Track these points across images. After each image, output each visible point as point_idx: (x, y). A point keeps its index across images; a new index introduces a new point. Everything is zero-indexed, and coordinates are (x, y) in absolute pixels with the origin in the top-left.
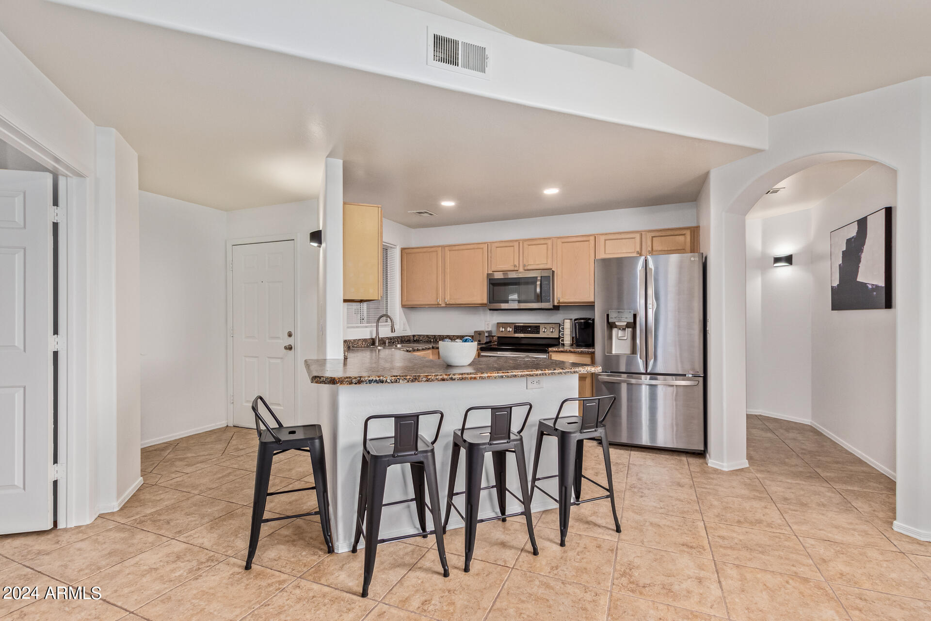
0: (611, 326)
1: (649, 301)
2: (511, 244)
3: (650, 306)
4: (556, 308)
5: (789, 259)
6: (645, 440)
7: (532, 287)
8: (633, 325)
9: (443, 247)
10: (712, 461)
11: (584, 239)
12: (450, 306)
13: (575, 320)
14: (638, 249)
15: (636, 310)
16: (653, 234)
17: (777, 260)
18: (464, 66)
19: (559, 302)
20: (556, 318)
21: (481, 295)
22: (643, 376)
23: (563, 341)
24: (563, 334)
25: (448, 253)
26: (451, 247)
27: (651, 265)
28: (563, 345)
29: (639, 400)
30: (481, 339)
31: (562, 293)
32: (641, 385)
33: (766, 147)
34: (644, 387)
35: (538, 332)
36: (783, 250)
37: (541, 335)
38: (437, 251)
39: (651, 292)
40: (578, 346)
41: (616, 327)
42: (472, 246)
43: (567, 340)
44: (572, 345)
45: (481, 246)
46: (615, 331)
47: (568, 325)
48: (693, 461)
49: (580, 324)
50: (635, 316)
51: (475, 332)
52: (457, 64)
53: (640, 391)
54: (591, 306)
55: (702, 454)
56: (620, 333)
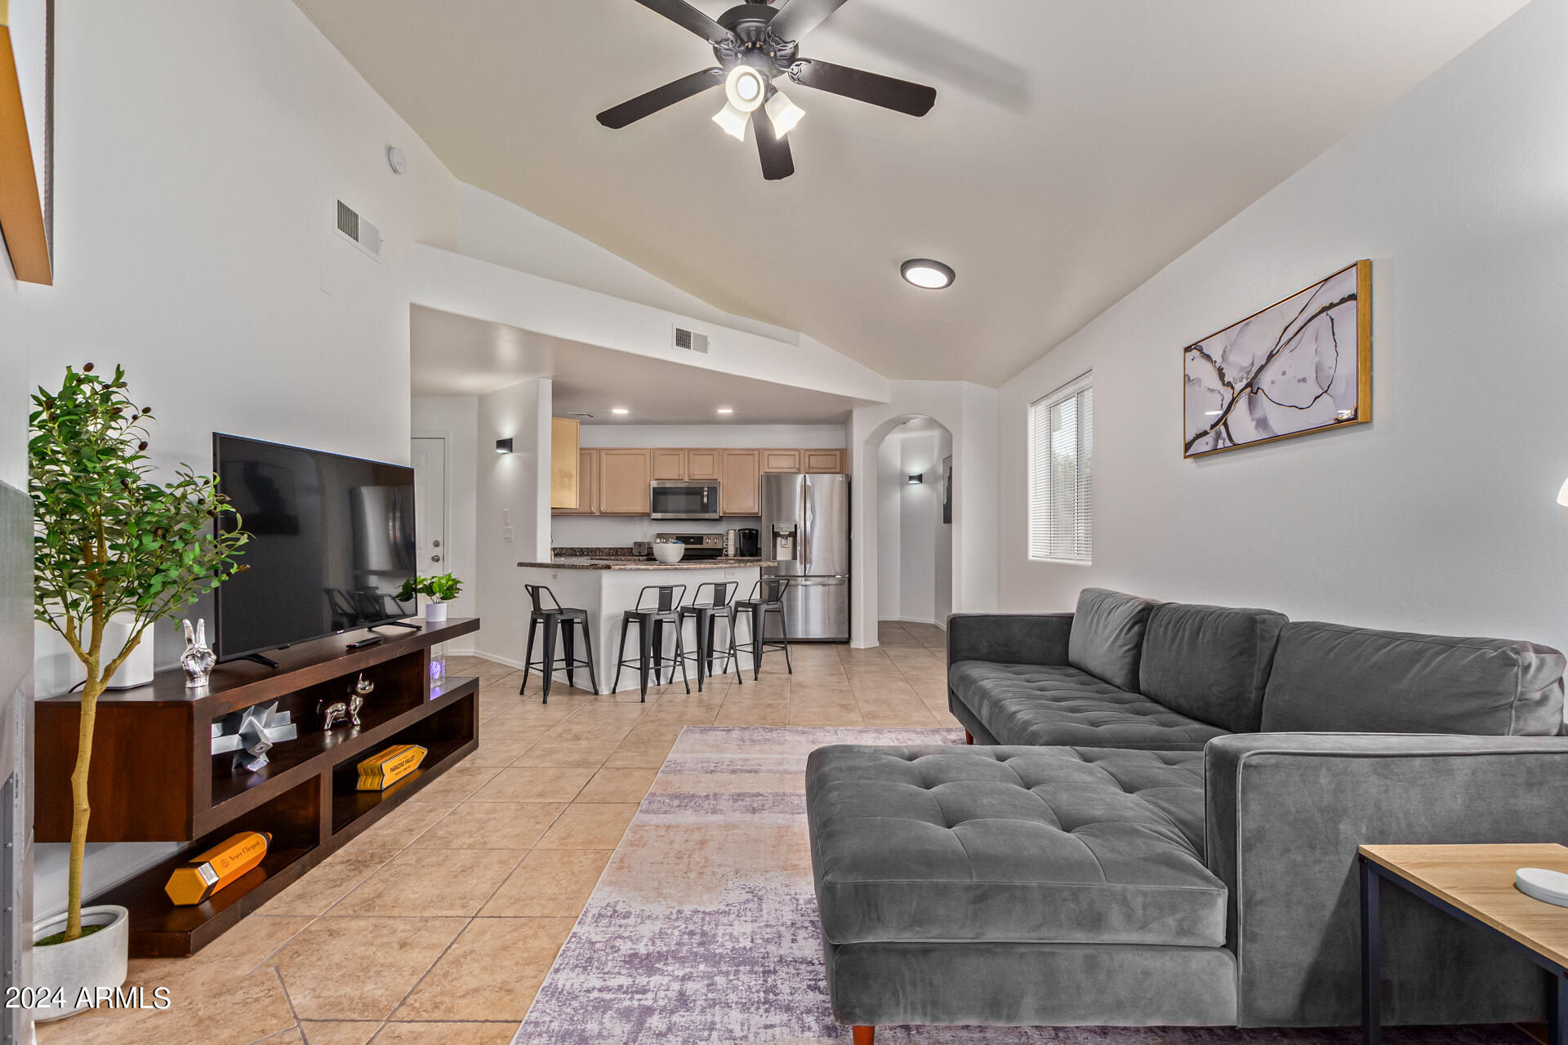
0: (776, 535)
1: (808, 514)
2: (676, 452)
3: (807, 518)
4: (721, 519)
5: (920, 478)
6: (800, 635)
7: (699, 497)
8: (794, 535)
9: (599, 450)
10: (853, 645)
11: (749, 452)
12: (604, 515)
13: (739, 530)
14: (797, 466)
15: (796, 521)
16: (810, 453)
17: (911, 478)
18: (694, 349)
19: (724, 513)
20: (719, 529)
21: (642, 504)
22: (800, 578)
23: (727, 551)
24: (727, 545)
25: (604, 457)
26: (609, 451)
27: (808, 483)
28: (727, 555)
29: (796, 599)
30: (641, 550)
31: (727, 503)
32: (797, 585)
33: (887, 399)
34: (800, 587)
35: (701, 543)
36: (916, 469)
37: (704, 546)
38: (590, 454)
39: (808, 505)
40: (742, 555)
41: (781, 536)
42: (632, 452)
43: (731, 551)
44: (735, 556)
45: (644, 452)
46: (779, 539)
47: (732, 535)
48: (841, 648)
49: (744, 534)
50: (796, 526)
51: (635, 543)
52: (689, 347)
53: (797, 591)
54: (756, 518)
55: (847, 642)
56: (784, 542)
